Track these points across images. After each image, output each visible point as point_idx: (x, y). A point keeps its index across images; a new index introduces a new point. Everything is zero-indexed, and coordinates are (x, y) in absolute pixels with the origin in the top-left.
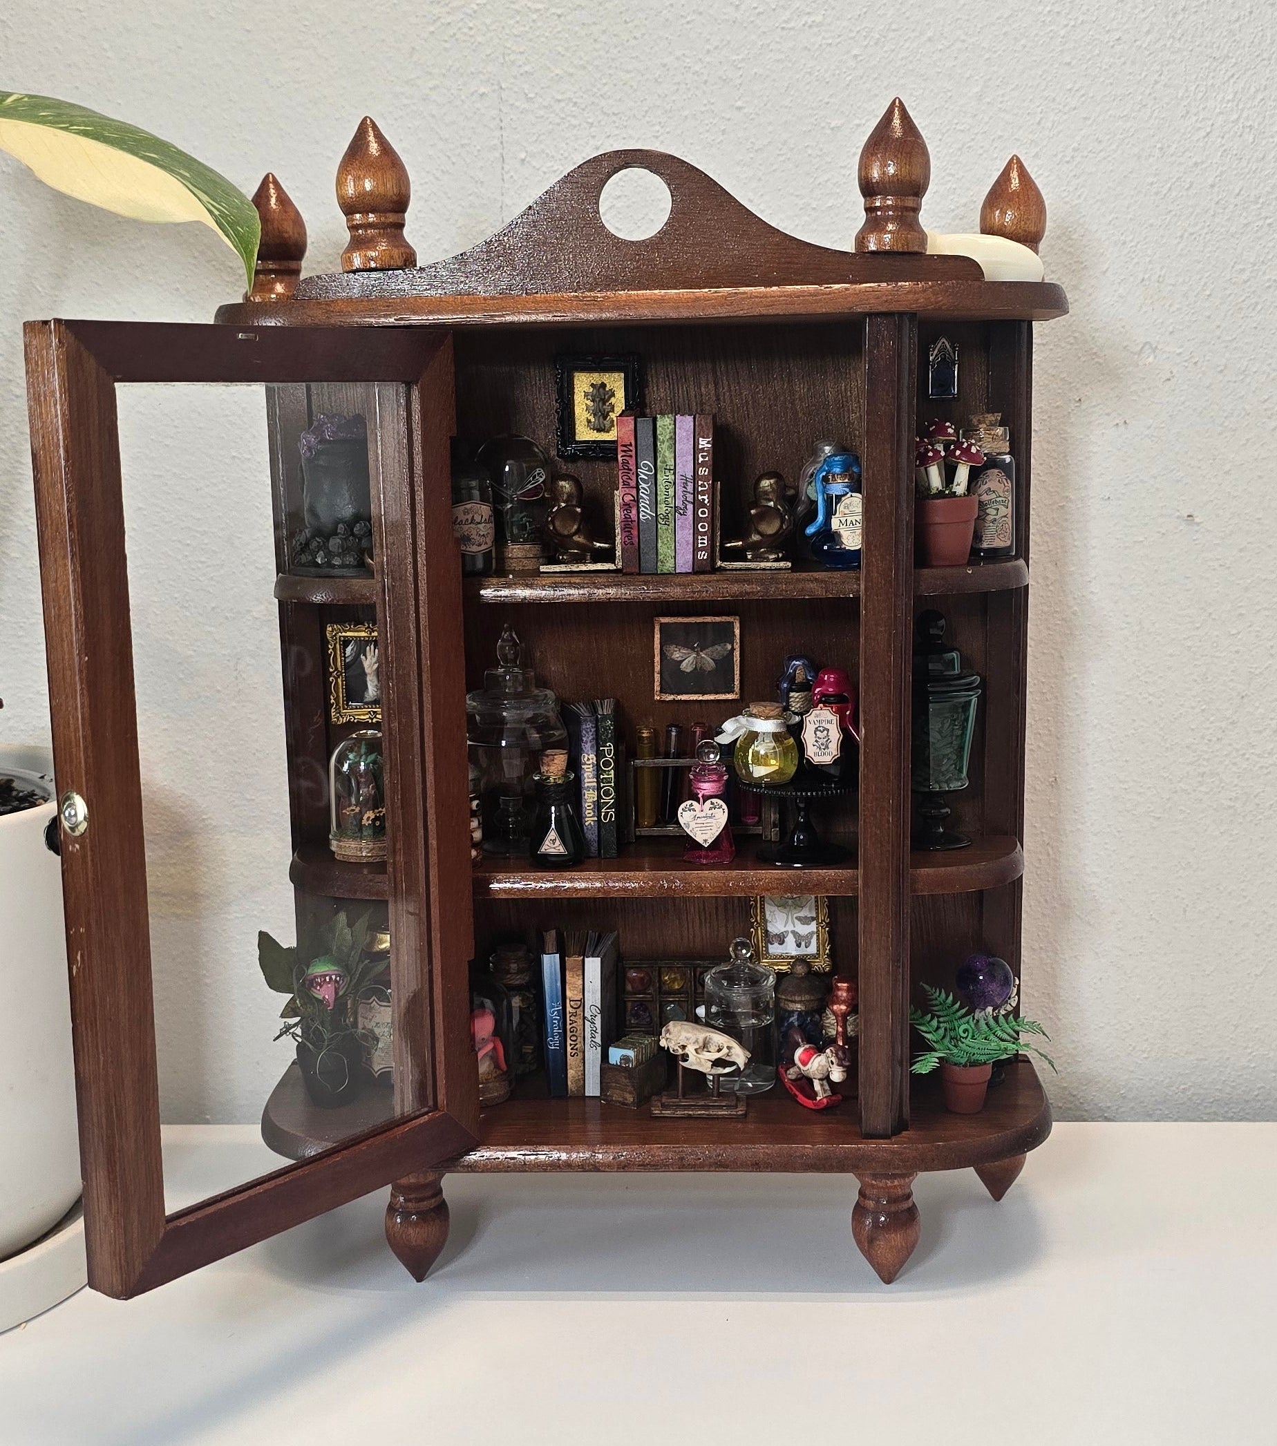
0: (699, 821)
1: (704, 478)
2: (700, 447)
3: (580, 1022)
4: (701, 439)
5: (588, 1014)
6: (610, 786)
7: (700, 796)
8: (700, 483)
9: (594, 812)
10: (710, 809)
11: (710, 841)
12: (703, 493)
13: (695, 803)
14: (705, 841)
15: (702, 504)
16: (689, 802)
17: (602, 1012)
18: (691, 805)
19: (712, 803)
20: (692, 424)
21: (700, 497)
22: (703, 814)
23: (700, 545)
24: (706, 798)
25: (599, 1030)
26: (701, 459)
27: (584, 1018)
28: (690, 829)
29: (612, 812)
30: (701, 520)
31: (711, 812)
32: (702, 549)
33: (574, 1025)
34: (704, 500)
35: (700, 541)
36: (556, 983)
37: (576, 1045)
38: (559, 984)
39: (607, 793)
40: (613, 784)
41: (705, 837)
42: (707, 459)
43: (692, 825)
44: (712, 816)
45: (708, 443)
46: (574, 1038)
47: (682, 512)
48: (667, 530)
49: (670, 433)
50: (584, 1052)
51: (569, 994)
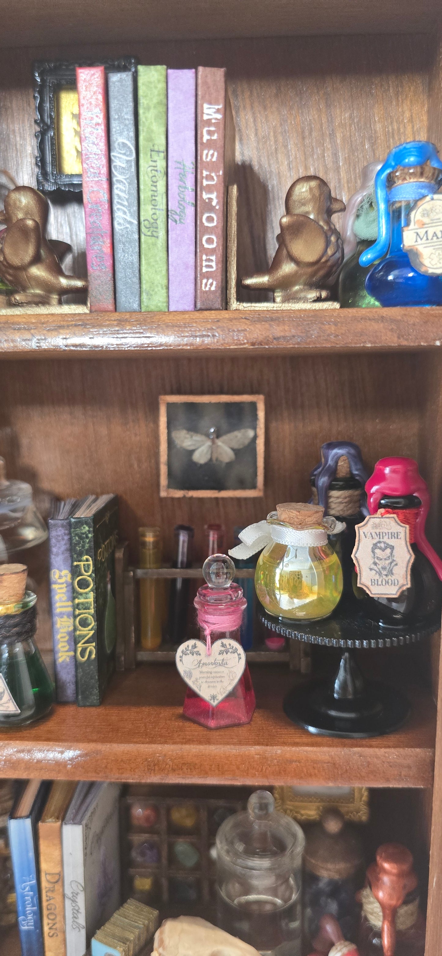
0: (205, 669)
1: (211, 166)
2: (205, 117)
3: (59, 898)
4: (206, 106)
5: (68, 892)
6: (89, 614)
7: (207, 632)
8: (205, 173)
9: (69, 644)
10: (221, 653)
11: (220, 697)
12: (209, 189)
13: (199, 643)
14: (214, 697)
15: (209, 207)
16: (191, 643)
17: (85, 889)
18: (195, 646)
19: (223, 645)
20: (193, 82)
21: (205, 196)
22: (211, 660)
23: (205, 270)
24: (217, 636)
25: (83, 910)
26: (206, 137)
27: (64, 896)
28: (193, 679)
29: (92, 647)
30: (207, 230)
31: (221, 657)
32: (208, 276)
33: (52, 902)
34: (210, 199)
35: (204, 263)
36: (27, 852)
37: (54, 924)
38: (31, 854)
39: (84, 623)
40: (92, 611)
41: (213, 692)
42: (215, 137)
43: (196, 674)
44: (223, 664)
45: (218, 111)
46: (52, 917)
47: (177, 218)
48: (155, 244)
49: (159, 95)
50: (64, 932)
51: (44, 866)
